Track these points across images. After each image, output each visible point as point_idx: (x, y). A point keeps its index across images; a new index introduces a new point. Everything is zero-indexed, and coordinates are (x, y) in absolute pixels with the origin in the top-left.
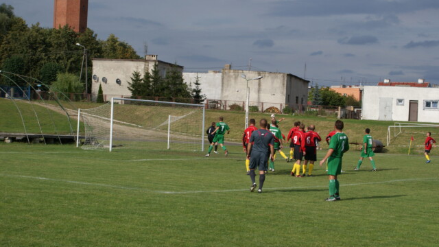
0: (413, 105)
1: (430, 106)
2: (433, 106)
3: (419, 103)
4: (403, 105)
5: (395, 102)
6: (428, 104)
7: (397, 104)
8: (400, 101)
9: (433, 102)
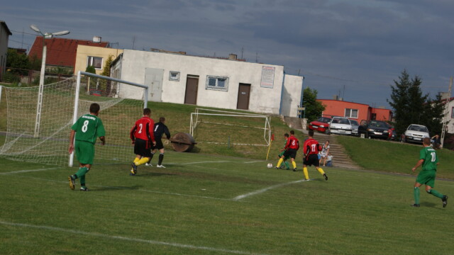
0: (192, 82)
1: (214, 85)
2: (219, 85)
3: (200, 78)
4: (178, 80)
5: (167, 75)
6: (212, 82)
7: (170, 79)
8: (174, 74)
9: (219, 80)
